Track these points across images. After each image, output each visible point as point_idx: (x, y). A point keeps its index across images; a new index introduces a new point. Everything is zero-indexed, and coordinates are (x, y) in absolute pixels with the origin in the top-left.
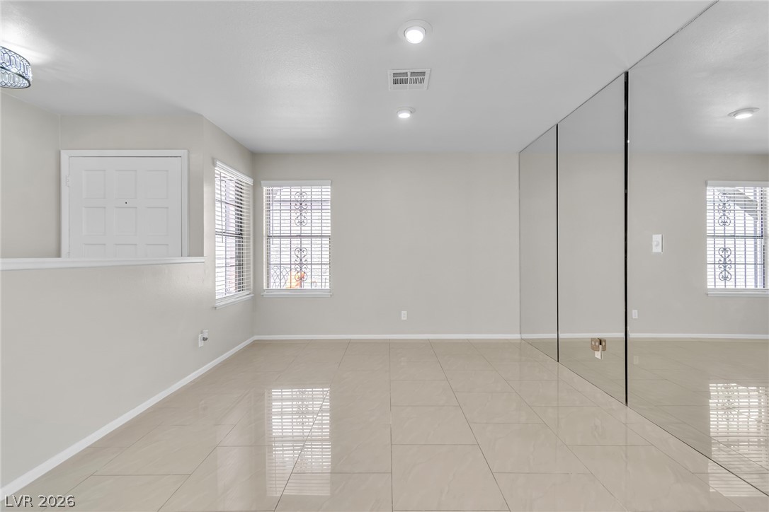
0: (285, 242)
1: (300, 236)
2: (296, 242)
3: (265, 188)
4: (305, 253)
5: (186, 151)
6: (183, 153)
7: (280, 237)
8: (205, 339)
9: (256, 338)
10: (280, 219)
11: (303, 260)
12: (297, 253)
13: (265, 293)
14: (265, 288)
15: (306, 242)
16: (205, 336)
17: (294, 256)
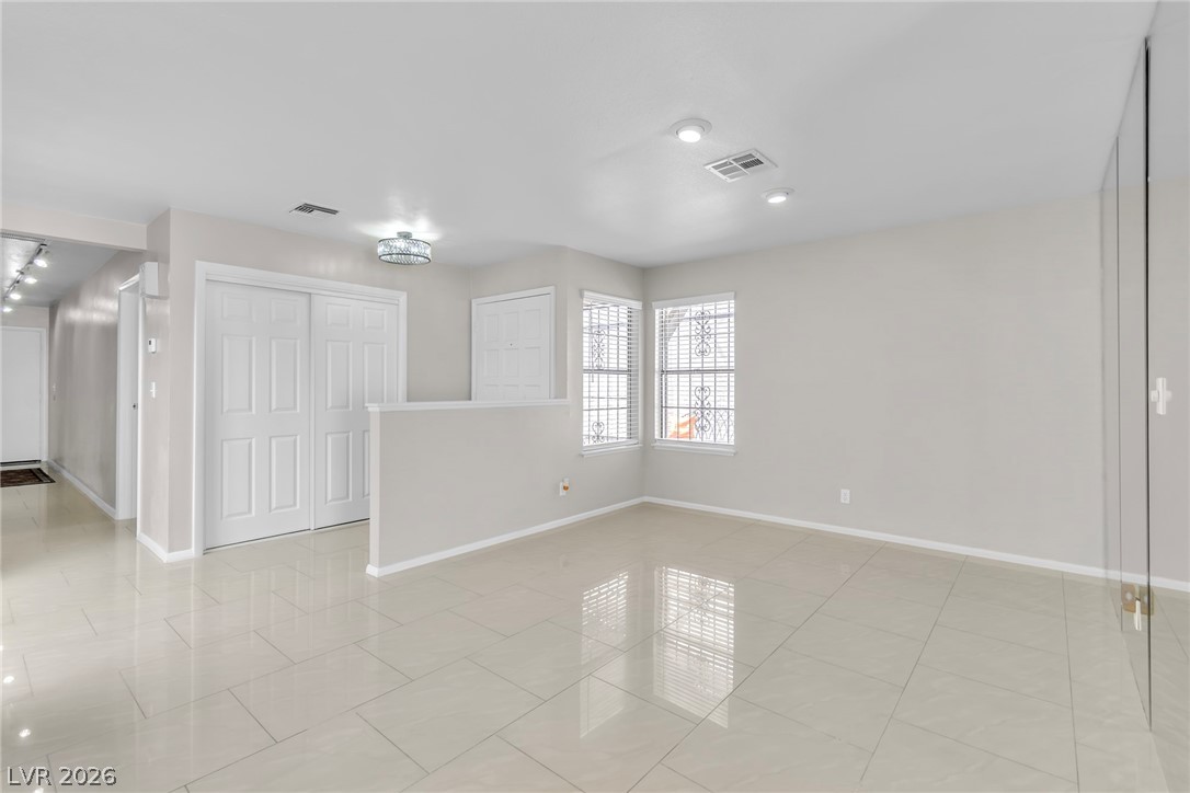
0: (684, 378)
1: (702, 371)
2: (696, 378)
3: (657, 312)
4: (707, 393)
5: (552, 287)
6: (550, 289)
7: (678, 372)
8: (566, 488)
9: (646, 499)
10: (679, 349)
11: (705, 403)
12: (697, 393)
13: (657, 444)
14: (657, 436)
15: (709, 379)
16: (567, 485)
17: (694, 398)
